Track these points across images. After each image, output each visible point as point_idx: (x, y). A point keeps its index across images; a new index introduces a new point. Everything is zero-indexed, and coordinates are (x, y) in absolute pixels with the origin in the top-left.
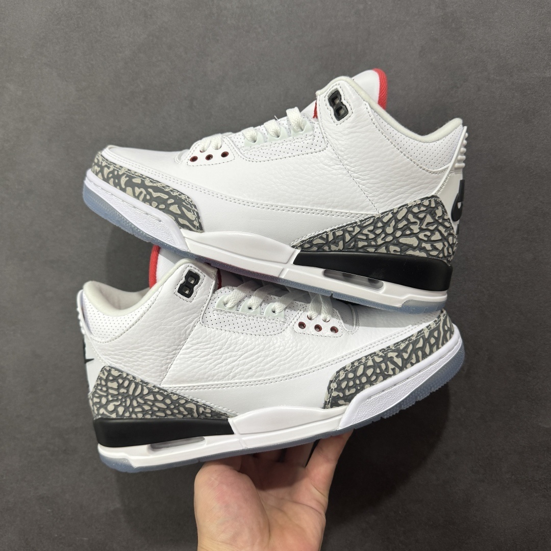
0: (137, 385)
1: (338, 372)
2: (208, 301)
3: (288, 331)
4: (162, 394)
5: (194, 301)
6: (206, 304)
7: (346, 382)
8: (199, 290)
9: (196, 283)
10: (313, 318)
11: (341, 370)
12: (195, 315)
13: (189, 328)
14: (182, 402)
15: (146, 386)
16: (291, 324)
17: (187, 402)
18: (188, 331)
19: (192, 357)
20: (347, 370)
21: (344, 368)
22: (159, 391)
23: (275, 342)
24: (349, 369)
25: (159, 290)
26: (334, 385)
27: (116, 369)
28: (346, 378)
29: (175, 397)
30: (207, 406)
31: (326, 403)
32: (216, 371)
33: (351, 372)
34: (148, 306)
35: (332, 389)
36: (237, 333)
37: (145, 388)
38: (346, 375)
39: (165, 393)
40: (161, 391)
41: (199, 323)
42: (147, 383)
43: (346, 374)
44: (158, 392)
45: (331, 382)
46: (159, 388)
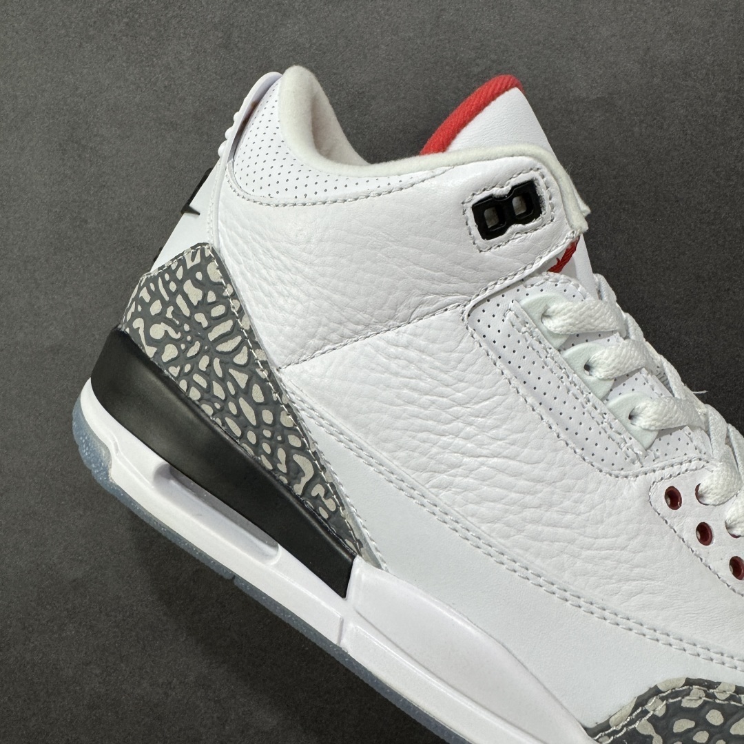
0: (236, 330)
1: (689, 682)
2: (517, 278)
3: (636, 485)
4: (266, 392)
5: (488, 254)
6: (508, 282)
7: (691, 724)
8: (517, 238)
9: (525, 220)
10: (707, 501)
11: (700, 682)
12: (467, 285)
13: (430, 303)
14: (294, 441)
15: (249, 348)
16: (651, 476)
17: (303, 450)
18: (424, 309)
19: (387, 370)
20: (713, 697)
21: (709, 685)
22: (265, 380)
23: (592, 486)
24: (721, 697)
25: (438, 171)
26: (658, 708)
27: (222, 268)
28: (697, 715)
29: (287, 420)
30: (336, 493)
31: (604, 727)
32: (416, 442)
33: (720, 707)
34: (384, 187)
35: (648, 712)
36: (522, 400)
37: (245, 349)
38: (705, 707)
39: (275, 396)
40: (272, 386)
41: (460, 309)
42: (257, 345)
43: (705, 703)
44: (262, 382)
45: (655, 692)
46: (271, 374)
